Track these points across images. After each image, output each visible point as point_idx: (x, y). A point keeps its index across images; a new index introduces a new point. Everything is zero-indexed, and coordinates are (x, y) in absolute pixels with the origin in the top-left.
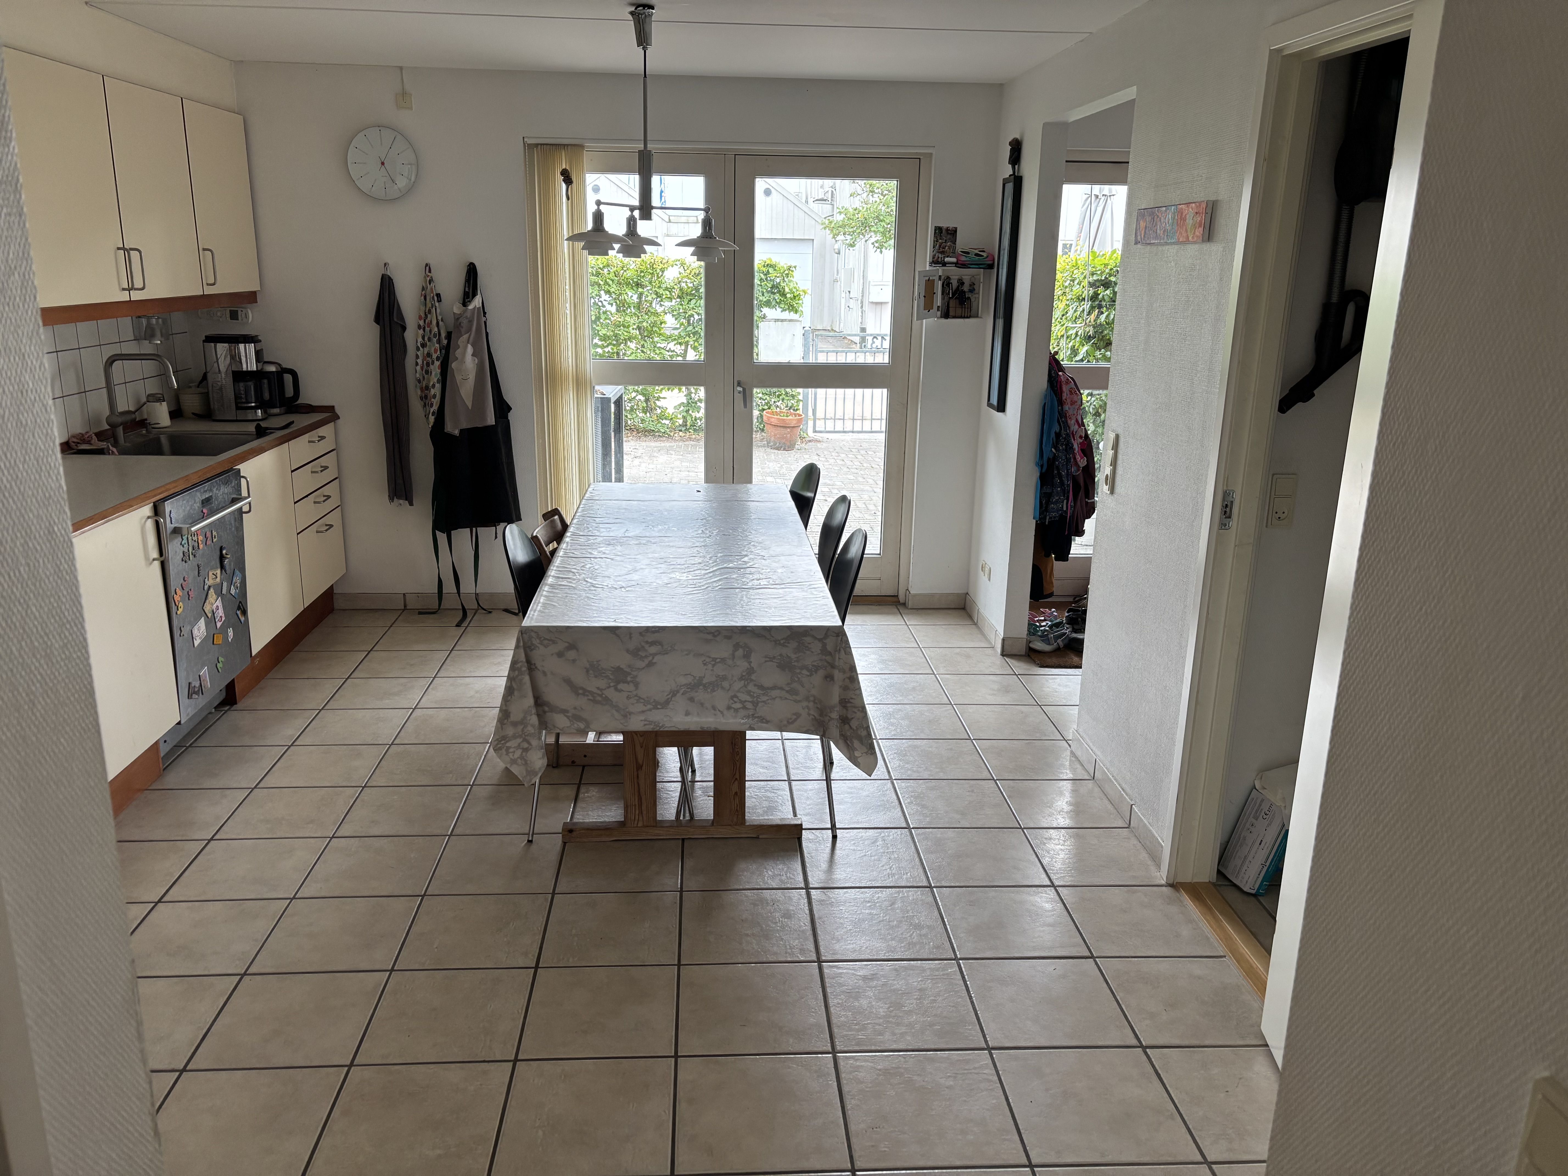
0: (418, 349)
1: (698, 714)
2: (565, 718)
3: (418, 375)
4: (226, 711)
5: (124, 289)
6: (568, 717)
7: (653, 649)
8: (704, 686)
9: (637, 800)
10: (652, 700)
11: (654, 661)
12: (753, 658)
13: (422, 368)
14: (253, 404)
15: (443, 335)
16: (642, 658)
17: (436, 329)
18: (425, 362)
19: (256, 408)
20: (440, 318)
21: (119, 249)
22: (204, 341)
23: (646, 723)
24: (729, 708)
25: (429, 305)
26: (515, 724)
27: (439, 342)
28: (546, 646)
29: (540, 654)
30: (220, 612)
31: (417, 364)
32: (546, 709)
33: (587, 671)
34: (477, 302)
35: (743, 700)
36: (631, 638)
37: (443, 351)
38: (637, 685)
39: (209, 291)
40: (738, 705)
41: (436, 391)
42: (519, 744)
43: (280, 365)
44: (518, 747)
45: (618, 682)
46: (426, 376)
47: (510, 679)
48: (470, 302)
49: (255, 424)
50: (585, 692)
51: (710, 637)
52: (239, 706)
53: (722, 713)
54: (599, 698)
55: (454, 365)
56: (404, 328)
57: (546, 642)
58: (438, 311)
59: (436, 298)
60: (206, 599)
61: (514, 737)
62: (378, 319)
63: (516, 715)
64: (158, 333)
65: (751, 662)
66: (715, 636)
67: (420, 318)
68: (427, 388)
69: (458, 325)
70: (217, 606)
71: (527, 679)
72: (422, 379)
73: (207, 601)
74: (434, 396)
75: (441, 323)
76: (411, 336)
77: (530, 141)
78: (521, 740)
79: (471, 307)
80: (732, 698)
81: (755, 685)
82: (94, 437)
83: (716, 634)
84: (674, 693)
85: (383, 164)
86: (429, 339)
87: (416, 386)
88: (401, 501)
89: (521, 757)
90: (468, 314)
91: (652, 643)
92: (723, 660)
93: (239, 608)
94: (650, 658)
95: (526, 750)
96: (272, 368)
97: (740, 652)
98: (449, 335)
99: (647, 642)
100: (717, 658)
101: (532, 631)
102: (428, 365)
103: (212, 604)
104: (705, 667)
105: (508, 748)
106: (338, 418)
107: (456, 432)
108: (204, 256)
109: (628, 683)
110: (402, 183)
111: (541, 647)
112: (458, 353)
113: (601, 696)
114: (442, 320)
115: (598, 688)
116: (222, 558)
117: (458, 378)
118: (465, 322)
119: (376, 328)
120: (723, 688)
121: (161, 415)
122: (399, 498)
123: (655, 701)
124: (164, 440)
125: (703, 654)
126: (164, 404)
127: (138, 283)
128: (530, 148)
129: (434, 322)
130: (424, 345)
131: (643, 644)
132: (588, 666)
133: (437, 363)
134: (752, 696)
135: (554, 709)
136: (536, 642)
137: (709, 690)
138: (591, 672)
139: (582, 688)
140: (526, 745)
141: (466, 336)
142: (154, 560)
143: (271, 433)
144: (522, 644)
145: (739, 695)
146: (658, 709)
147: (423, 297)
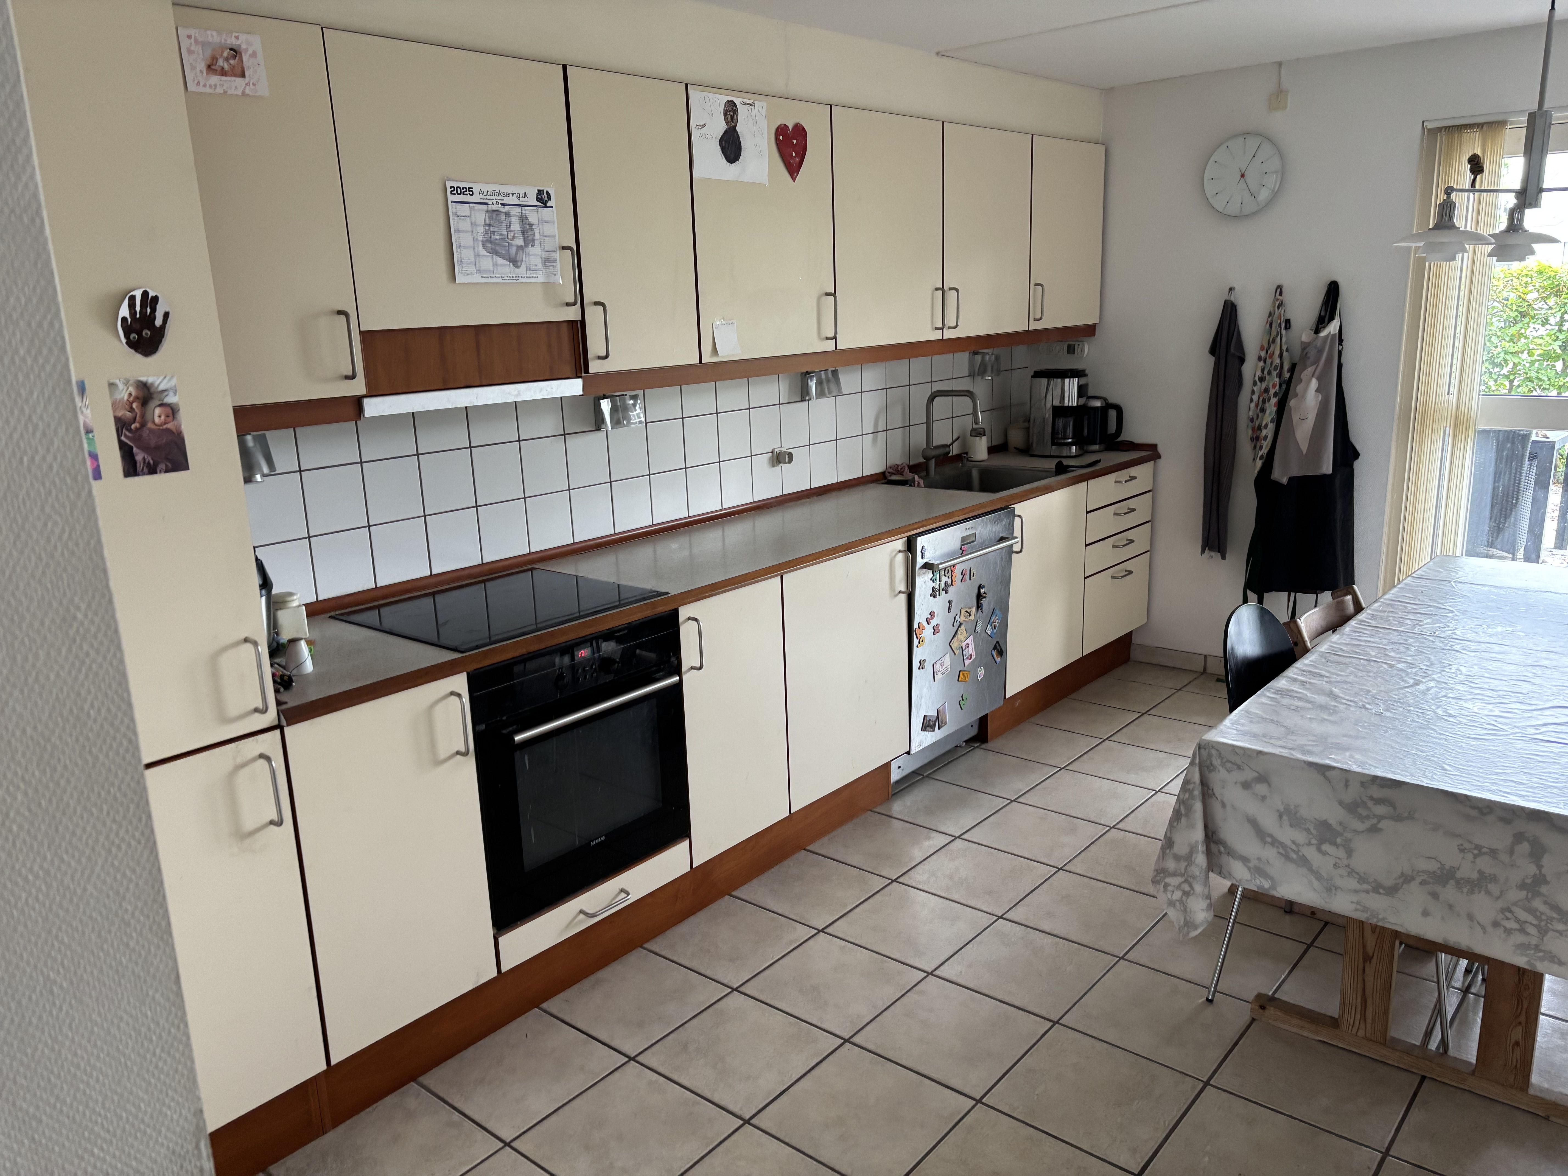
0: (1255, 384)
1: (1443, 918)
2: (1246, 869)
3: (1251, 413)
4: (975, 748)
5: (937, 328)
6: (1249, 868)
7: (1380, 810)
8: (1458, 882)
9: (1359, 1000)
10: (1371, 880)
11: (1380, 826)
12: (1546, 860)
13: (1257, 405)
14: (1070, 440)
15: (1286, 367)
16: (1362, 818)
17: (1278, 361)
18: (1261, 399)
19: (1071, 444)
20: (1284, 348)
21: (937, 289)
22: (1032, 377)
23: (1358, 907)
24: (1496, 924)
25: (1274, 333)
26: (1177, 858)
27: (1280, 375)
28: (1229, 771)
29: (1220, 778)
30: (971, 650)
31: (1252, 400)
32: (1222, 849)
33: (1281, 816)
34: (1333, 328)
35: (1522, 919)
36: (1346, 786)
37: (1284, 387)
38: (1350, 853)
39: (1034, 326)
40: (1512, 925)
41: (1268, 432)
42: (1180, 884)
43: (1105, 399)
44: (1178, 887)
45: (1322, 841)
46: (1260, 415)
47: (1180, 801)
48: (1324, 327)
49: (1056, 461)
50: (1275, 842)
51: (1475, 813)
52: (989, 745)
53: (1483, 928)
54: (1294, 856)
55: (1292, 403)
56: (1242, 360)
57: (1229, 765)
58: (1284, 339)
59: (1283, 325)
60: (954, 636)
61: (1174, 874)
62: (1213, 351)
63: (1180, 848)
64: (989, 369)
65: (1542, 866)
66: (1482, 813)
67: (1262, 348)
68: (1260, 428)
69: (1304, 356)
70: (968, 644)
71: (1198, 806)
72: (1255, 418)
73: (956, 638)
74: (1266, 438)
75: (1285, 354)
76: (1250, 369)
77: (1430, 125)
78: (1183, 880)
79: (1323, 334)
80: (1503, 910)
81: (1545, 903)
82: (907, 468)
83: (1485, 811)
84: (1407, 879)
85: (1243, 176)
86: (1269, 373)
87: (1248, 426)
88: (1213, 554)
89: (1181, 901)
90: (1319, 343)
91: (1379, 801)
92: (1493, 853)
93: (995, 648)
94: (1374, 821)
95: (1186, 894)
96: (1098, 404)
97: (1525, 847)
98: (1293, 368)
99: (1371, 798)
100: (1484, 847)
101: (1213, 747)
102: (1264, 401)
103: (961, 641)
104: (1462, 855)
105: (1166, 886)
106: (1159, 457)
107: (1284, 481)
108: (1035, 290)
109: (1337, 846)
110: (1264, 195)
111: (1223, 771)
112: (1300, 388)
113: (1297, 853)
114: (1287, 350)
115: (1294, 842)
116: (979, 597)
117: (1295, 418)
118: (1312, 353)
119: (1211, 360)
120: (1488, 893)
121: (980, 449)
122: (1211, 549)
123: (1375, 881)
124: (975, 474)
125: (1460, 836)
126: (984, 439)
127: (951, 321)
128: (1433, 133)
129: (1277, 353)
130: (1262, 379)
131: (1365, 799)
132: (1282, 809)
133: (1274, 400)
134: (1539, 918)
135: (1231, 853)
136: (1216, 762)
137: (1465, 890)
138: (1285, 818)
139: (1271, 836)
140: (1186, 887)
141: (1310, 370)
142: (900, 592)
143: (1073, 471)
144: (1197, 761)
145: (1514, 909)
146: (1380, 893)
147: (1268, 325)
